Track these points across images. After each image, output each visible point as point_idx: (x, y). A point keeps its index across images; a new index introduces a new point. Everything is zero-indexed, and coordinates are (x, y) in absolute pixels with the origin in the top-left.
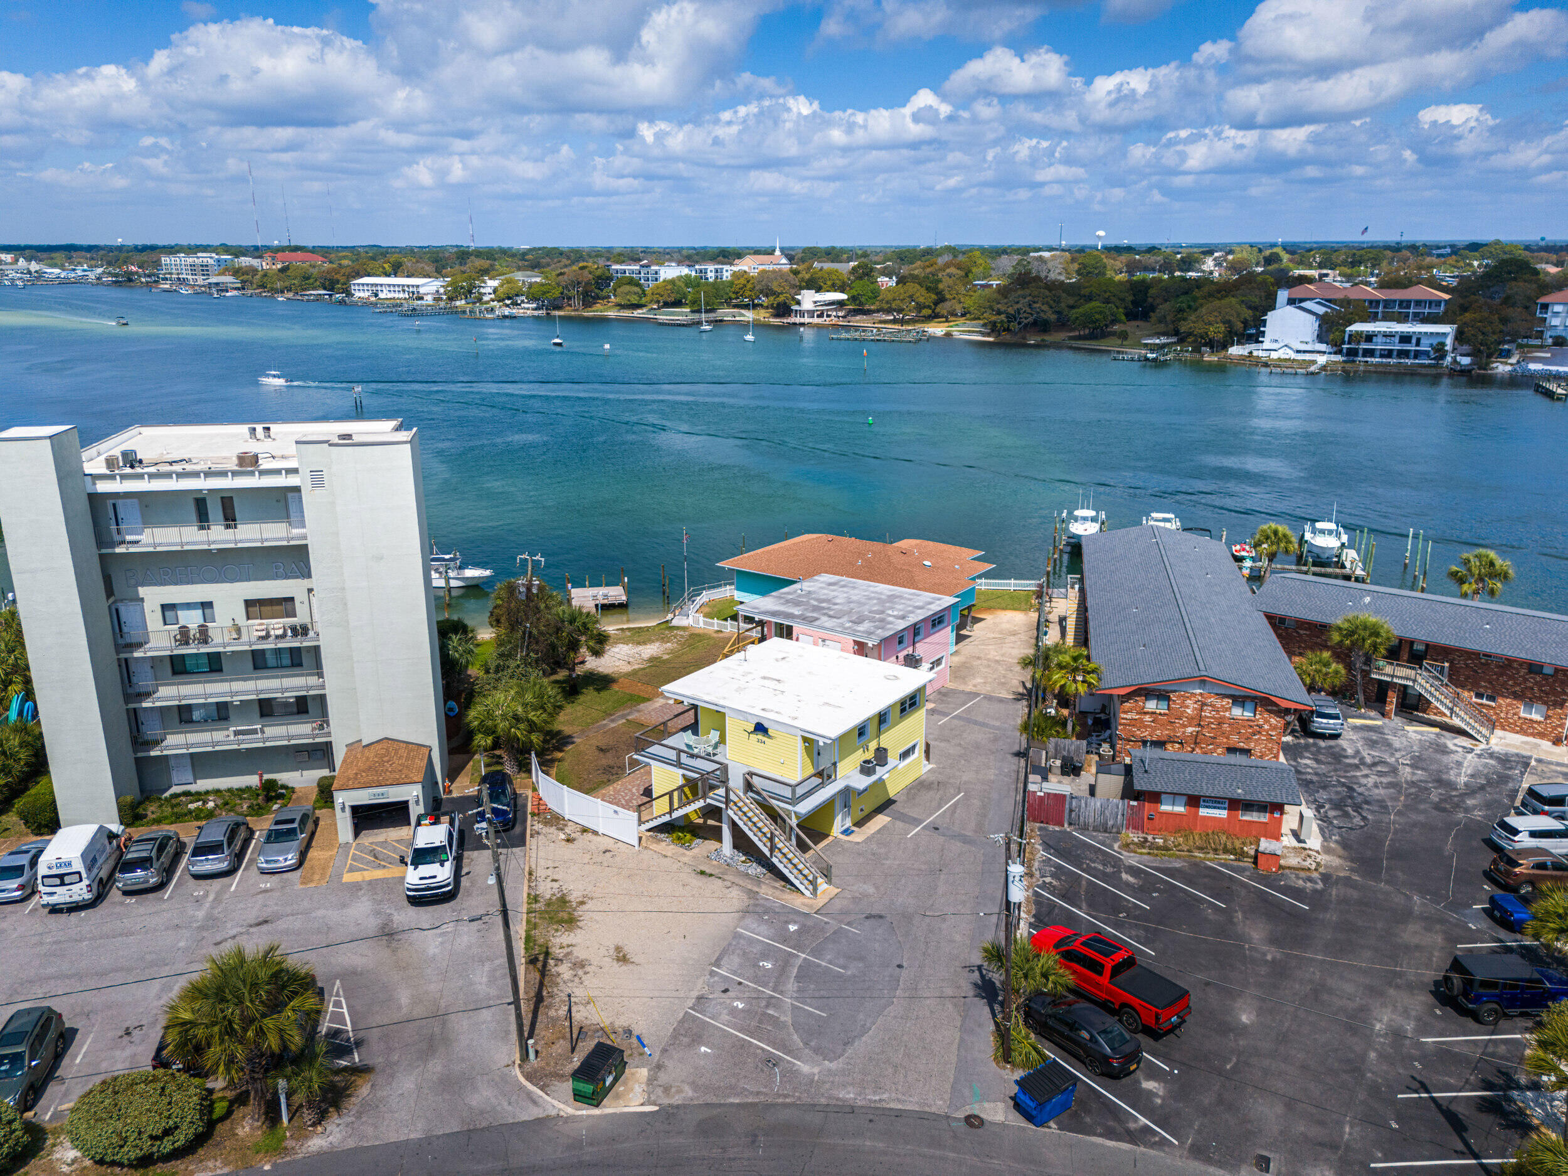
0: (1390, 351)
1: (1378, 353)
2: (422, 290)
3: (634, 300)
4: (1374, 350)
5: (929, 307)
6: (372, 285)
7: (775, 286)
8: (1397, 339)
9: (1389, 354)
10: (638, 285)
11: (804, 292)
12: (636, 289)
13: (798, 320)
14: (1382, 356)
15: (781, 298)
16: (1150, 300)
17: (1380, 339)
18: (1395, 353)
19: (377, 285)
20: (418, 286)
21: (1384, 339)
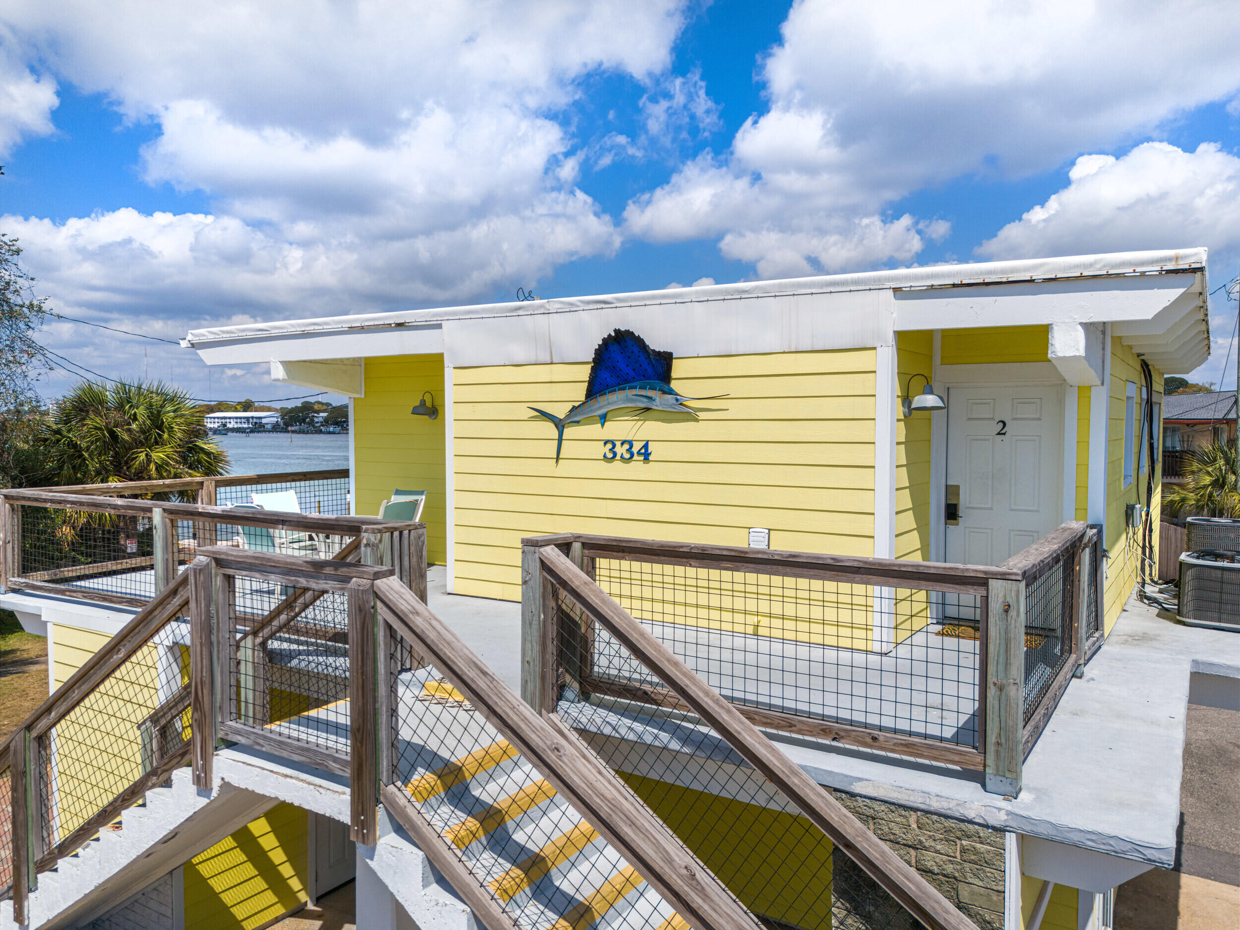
2: (264, 420)
6: (222, 418)
19: (226, 418)
20: (261, 417)
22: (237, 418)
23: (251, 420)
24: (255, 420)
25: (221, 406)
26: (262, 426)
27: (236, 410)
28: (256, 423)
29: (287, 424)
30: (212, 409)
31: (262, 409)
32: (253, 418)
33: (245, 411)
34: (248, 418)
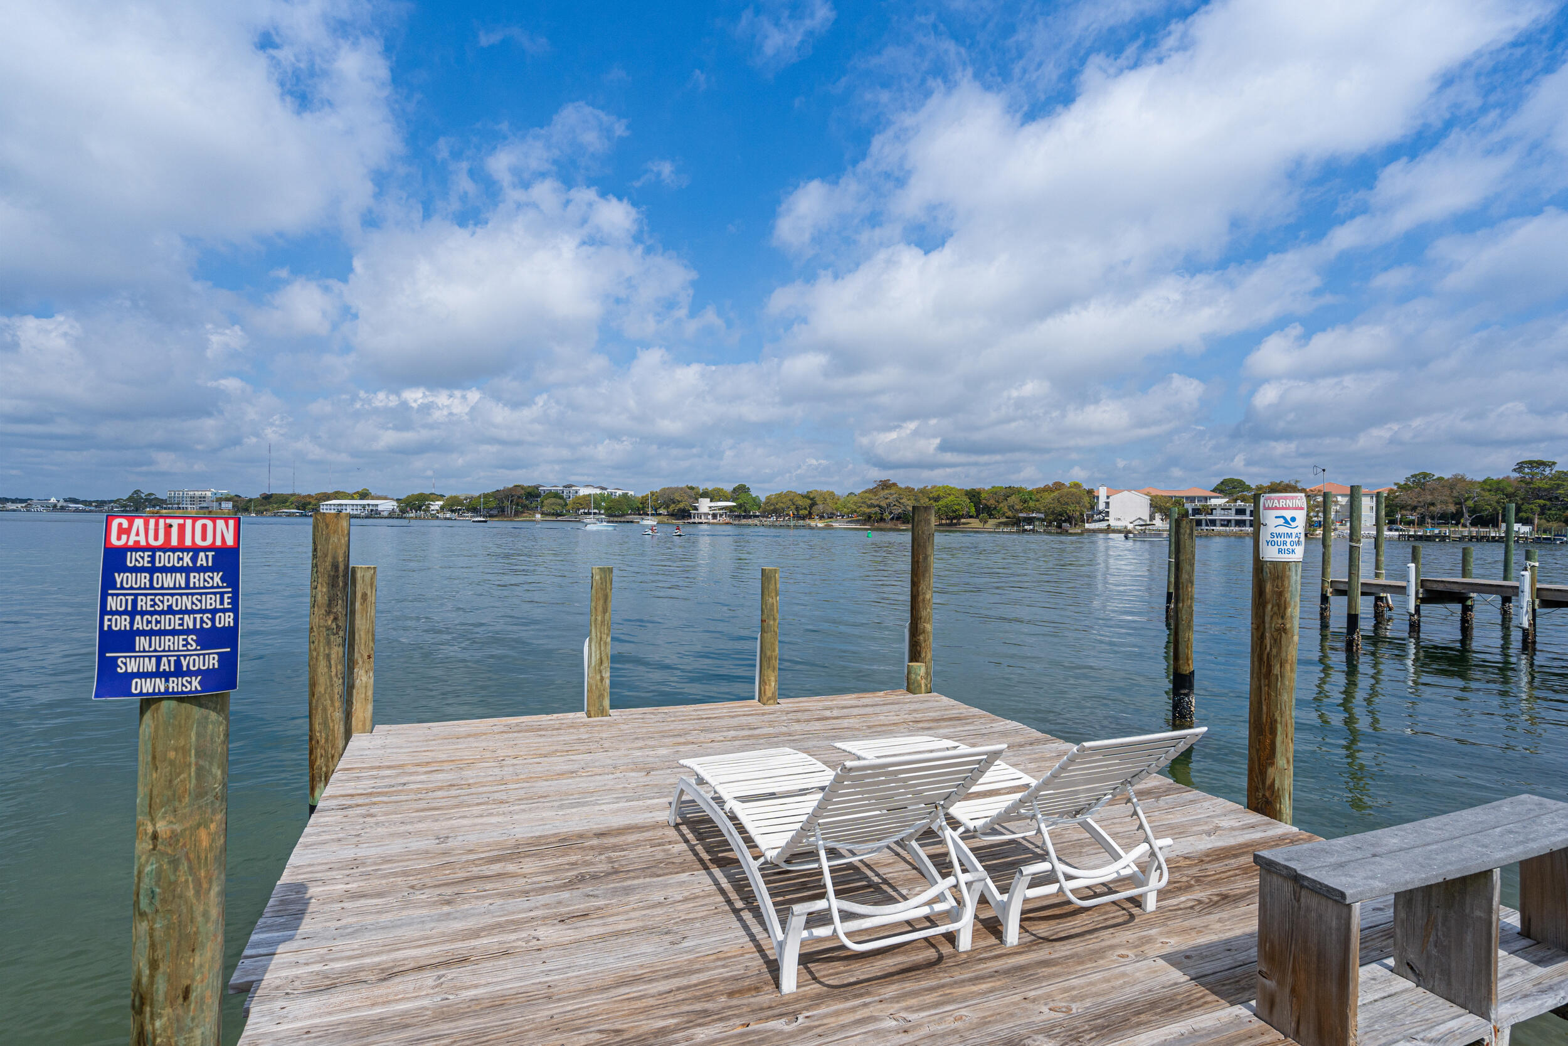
0: (1229, 521)
1: (1218, 522)
2: (380, 508)
3: (558, 509)
4: (1215, 520)
5: (805, 509)
6: (339, 505)
7: (677, 497)
8: (1233, 512)
9: (1228, 523)
10: (562, 498)
11: (700, 500)
12: (559, 501)
13: (697, 520)
14: (1222, 525)
15: (681, 505)
16: (984, 501)
17: (1218, 511)
18: (1233, 522)
19: (342, 505)
20: (377, 505)
21: (1223, 512)
22: (353, 505)
23: (367, 508)
24: (371, 508)
25: (337, 495)
26: (378, 512)
27: (353, 498)
28: (372, 510)
29: (403, 511)
30: (327, 497)
31: (379, 498)
32: (369, 505)
33: (361, 499)
34: (364, 506)
